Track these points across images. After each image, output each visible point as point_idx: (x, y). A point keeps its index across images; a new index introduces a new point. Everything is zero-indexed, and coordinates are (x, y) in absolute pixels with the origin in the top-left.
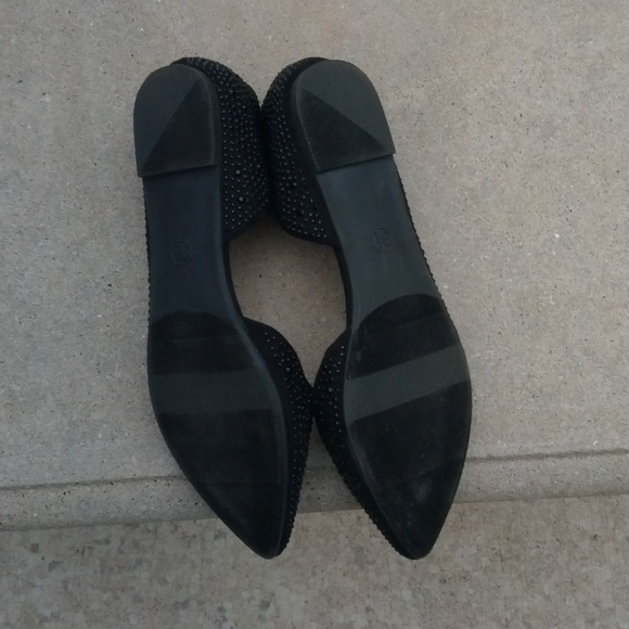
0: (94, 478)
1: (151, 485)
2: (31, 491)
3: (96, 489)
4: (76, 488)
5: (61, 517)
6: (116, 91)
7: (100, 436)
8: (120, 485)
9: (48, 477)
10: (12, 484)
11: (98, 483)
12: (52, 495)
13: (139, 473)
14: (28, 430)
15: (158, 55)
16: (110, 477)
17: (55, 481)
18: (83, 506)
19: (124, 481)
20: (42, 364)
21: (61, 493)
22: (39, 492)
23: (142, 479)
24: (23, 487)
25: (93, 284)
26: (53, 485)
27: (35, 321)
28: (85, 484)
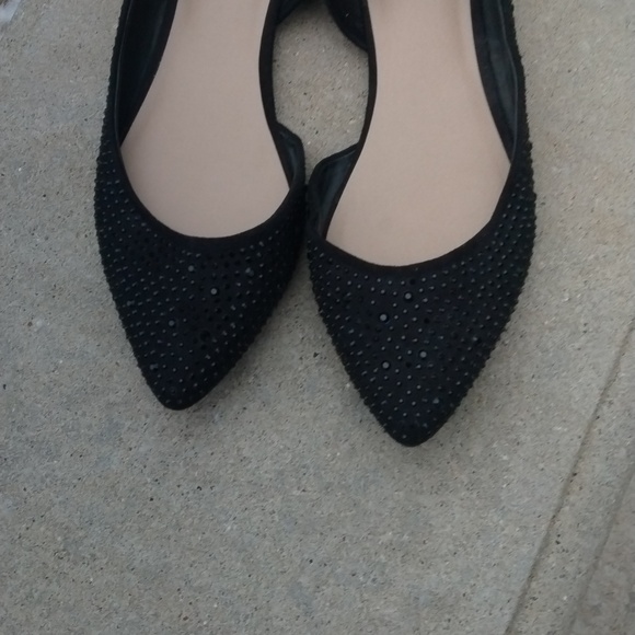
0: (557, 492)
1: (601, 425)
2: (534, 585)
3: (572, 498)
4: (558, 523)
5: (584, 566)
6: (78, 235)
7: (505, 458)
8: (581, 465)
9: (527, 551)
10: (513, 604)
11: (566, 492)
12: (552, 560)
13: (580, 431)
14: (451, 547)
15: (61, 165)
16: (567, 471)
17: (538, 544)
18: (585, 528)
19: (579, 457)
20: (373, 488)
21: (555, 547)
22: (541, 574)
23: (588, 433)
24: (525, 592)
25: (303, 375)
26: (541, 550)
27: (312, 470)
28: (558, 509)
